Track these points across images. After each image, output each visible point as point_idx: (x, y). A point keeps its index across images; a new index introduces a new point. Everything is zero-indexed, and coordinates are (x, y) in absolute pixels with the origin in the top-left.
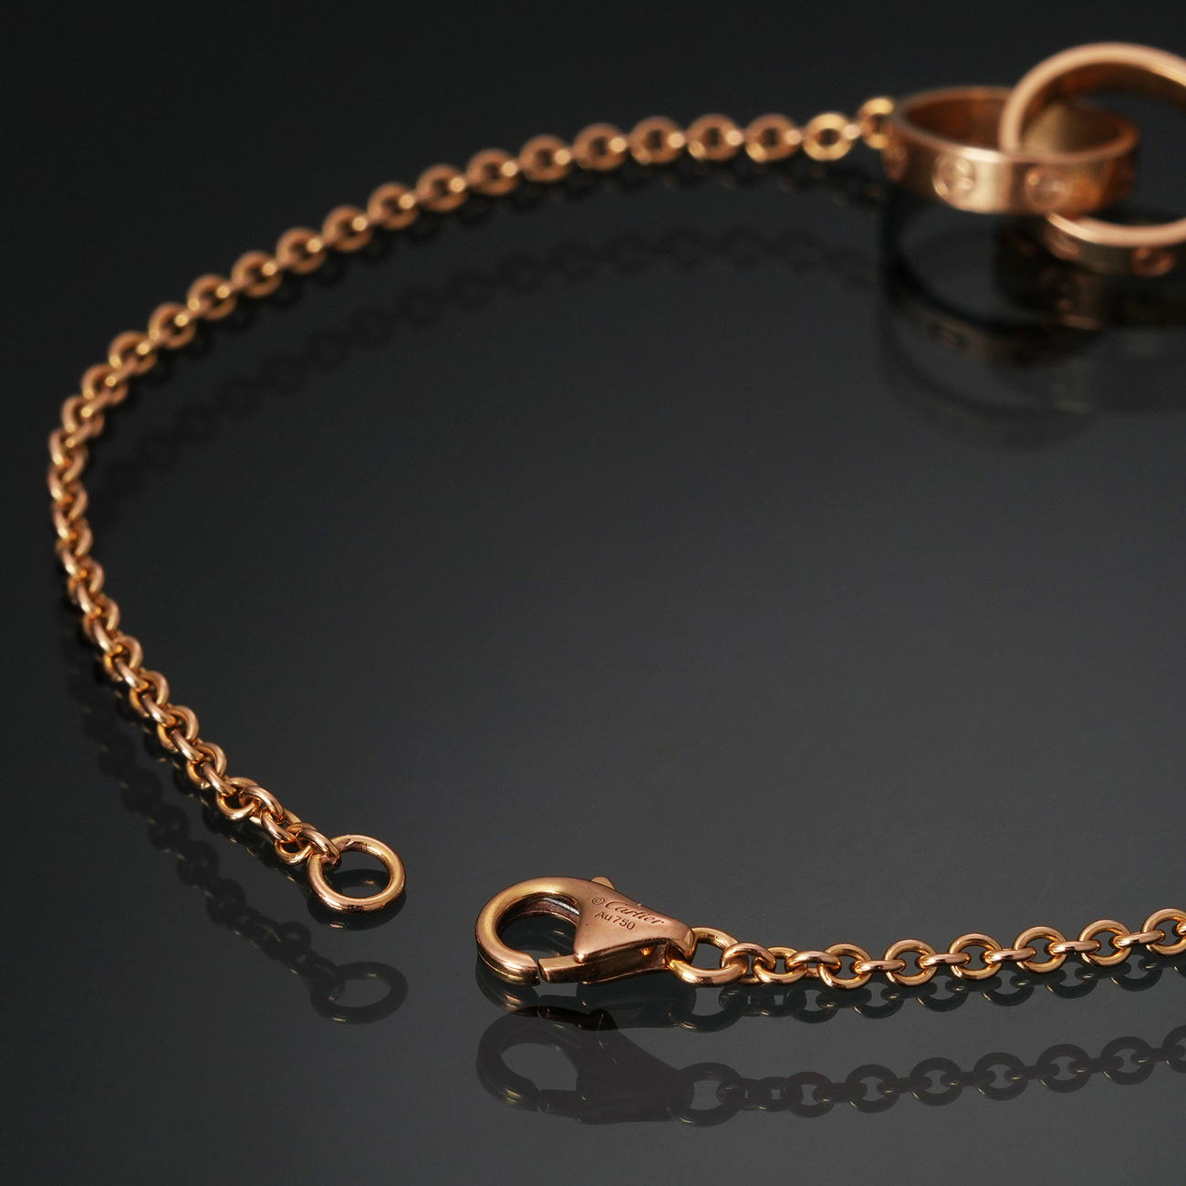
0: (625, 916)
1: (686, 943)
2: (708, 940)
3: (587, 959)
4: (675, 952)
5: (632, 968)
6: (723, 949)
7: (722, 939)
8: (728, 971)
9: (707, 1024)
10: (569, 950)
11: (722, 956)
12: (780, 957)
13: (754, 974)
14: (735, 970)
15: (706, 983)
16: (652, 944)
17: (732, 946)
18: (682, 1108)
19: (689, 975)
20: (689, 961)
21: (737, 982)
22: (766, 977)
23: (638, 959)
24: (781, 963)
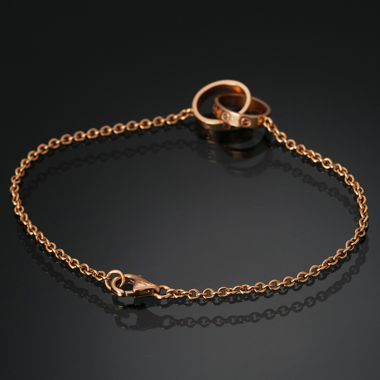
0: (145, 283)
1: (158, 289)
2: (163, 288)
3: (135, 292)
4: (155, 292)
5: (146, 295)
6: (166, 290)
7: (166, 287)
8: (168, 295)
9: (164, 306)
10: (132, 290)
11: (166, 292)
12: (179, 292)
13: (173, 296)
14: (169, 295)
15: (164, 298)
16: (150, 289)
17: (169, 289)
18: (161, 326)
19: (159, 297)
20: (159, 294)
21: (169, 298)
22: (176, 297)
23: (147, 293)
24: (179, 293)
